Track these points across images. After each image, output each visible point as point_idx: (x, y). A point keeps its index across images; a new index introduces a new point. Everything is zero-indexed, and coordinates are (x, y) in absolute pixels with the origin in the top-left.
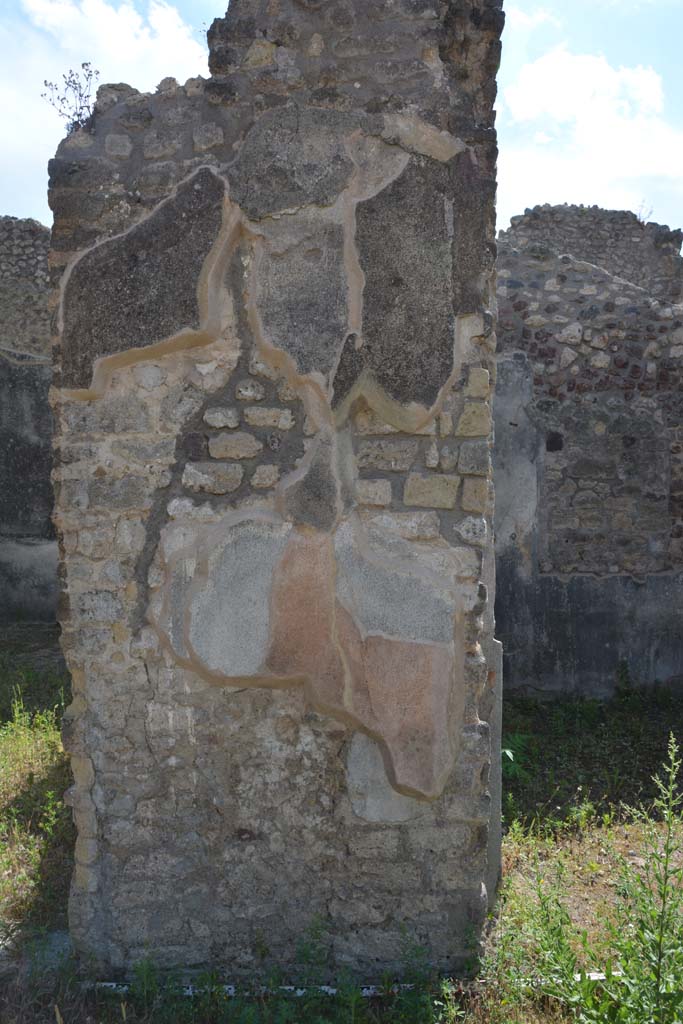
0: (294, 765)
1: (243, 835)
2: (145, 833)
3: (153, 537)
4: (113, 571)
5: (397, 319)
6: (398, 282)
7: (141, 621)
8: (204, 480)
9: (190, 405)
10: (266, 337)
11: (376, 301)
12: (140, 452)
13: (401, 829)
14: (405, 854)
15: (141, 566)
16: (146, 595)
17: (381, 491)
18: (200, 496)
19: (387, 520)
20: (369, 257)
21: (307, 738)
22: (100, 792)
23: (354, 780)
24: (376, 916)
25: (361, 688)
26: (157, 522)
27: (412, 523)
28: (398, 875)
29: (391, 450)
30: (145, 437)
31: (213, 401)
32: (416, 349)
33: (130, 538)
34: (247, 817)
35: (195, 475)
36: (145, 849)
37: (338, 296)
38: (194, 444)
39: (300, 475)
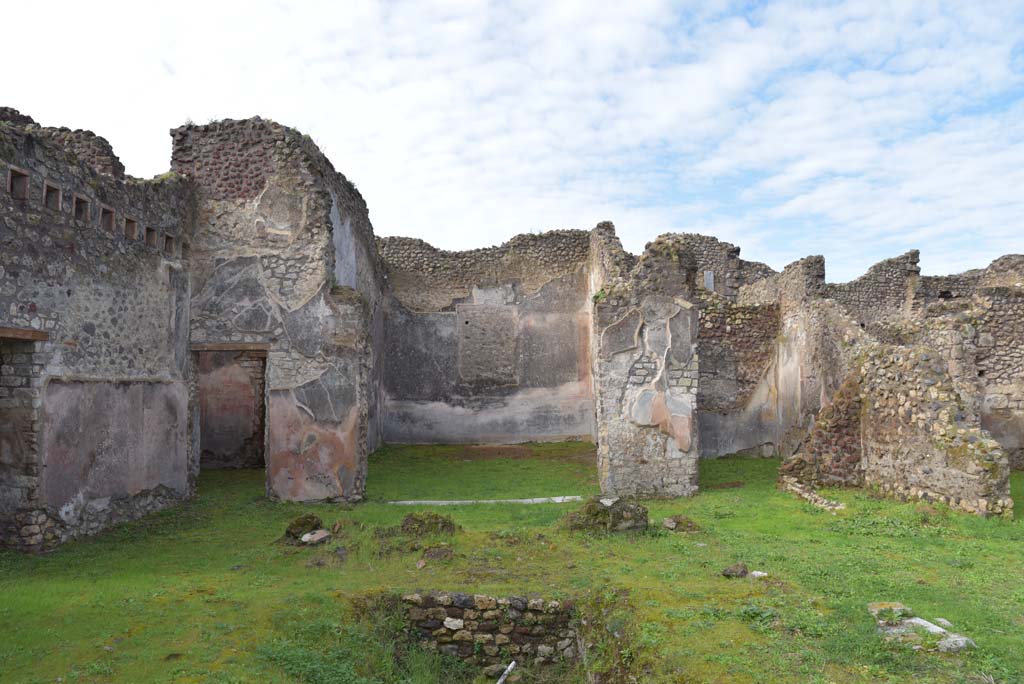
0: (656, 445)
1: (644, 462)
2: (621, 463)
3: (623, 394)
4: (614, 400)
5: (678, 344)
6: (678, 336)
7: (620, 413)
8: (636, 380)
9: (631, 363)
10: (648, 348)
11: (674, 340)
12: (621, 374)
13: (680, 459)
14: (681, 466)
15: (620, 400)
16: (621, 407)
17: (674, 382)
18: (634, 384)
19: (676, 389)
20: (672, 331)
21: (658, 439)
22: (611, 454)
23: (669, 448)
24: (674, 481)
25: (672, 427)
26: (624, 389)
27: (681, 389)
28: (680, 471)
29: (677, 372)
30: (621, 371)
31: (637, 362)
32: (682, 351)
33: (618, 393)
34: (645, 458)
35: (632, 379)
36: (621, 466)
37: (665, 339)
38: (632, 372)
39: (657, 378)
